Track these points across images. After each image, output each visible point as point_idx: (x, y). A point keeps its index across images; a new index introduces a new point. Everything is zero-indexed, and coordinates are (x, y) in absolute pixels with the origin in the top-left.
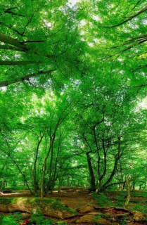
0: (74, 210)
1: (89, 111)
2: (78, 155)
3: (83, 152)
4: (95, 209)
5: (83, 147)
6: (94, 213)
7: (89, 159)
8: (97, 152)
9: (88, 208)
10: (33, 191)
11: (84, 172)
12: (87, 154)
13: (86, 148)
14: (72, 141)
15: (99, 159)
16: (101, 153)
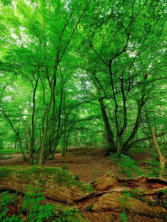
0: (88, 185)
1: (104, 32)
2: (87, 102)
3: (95, 98)
4: (120, 181)
5: (94, 91)
6: (119, 189)
7: (103, 108)
8: (113, 97)
9: (109, 181)
10: (28, 156)
11: (98, 125)
12: (101, 100)
13: (99, 93)
14: (79, 84)
15: (117, 106)
16: (119, 98)
